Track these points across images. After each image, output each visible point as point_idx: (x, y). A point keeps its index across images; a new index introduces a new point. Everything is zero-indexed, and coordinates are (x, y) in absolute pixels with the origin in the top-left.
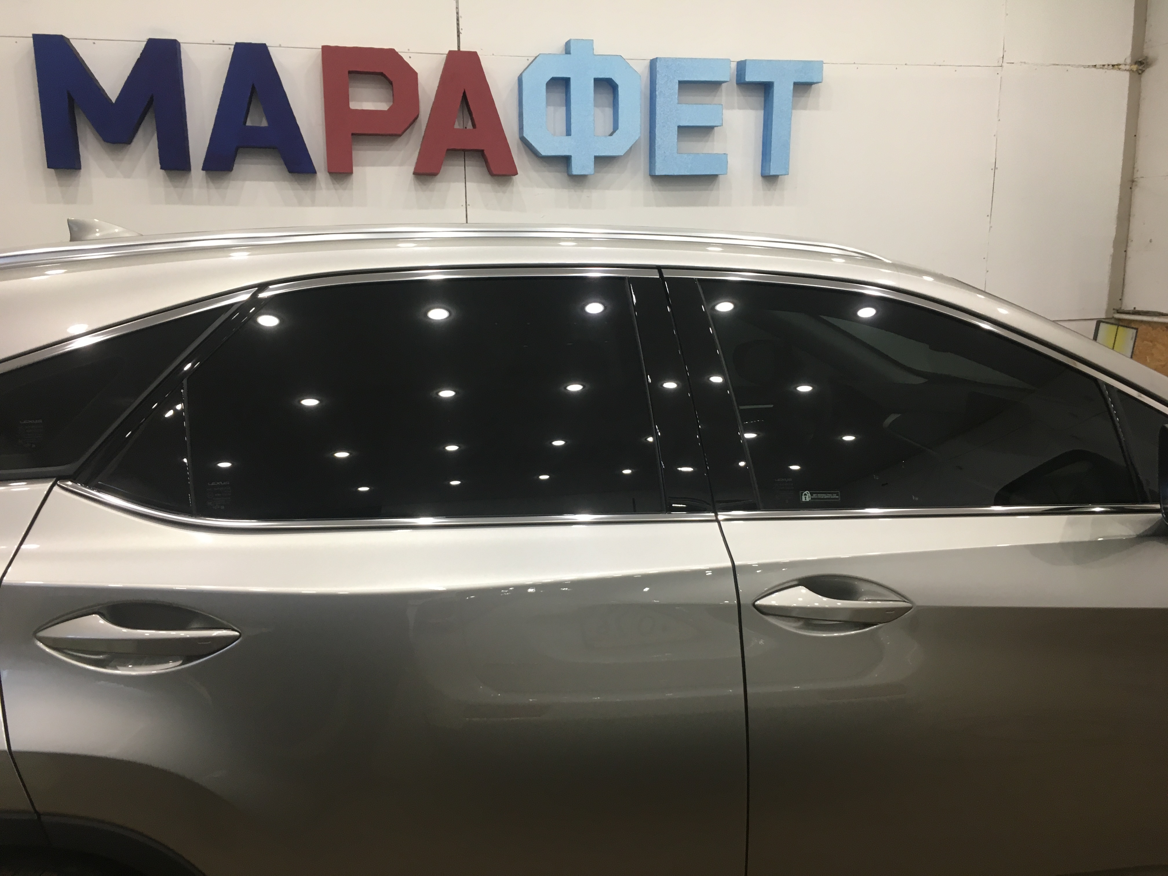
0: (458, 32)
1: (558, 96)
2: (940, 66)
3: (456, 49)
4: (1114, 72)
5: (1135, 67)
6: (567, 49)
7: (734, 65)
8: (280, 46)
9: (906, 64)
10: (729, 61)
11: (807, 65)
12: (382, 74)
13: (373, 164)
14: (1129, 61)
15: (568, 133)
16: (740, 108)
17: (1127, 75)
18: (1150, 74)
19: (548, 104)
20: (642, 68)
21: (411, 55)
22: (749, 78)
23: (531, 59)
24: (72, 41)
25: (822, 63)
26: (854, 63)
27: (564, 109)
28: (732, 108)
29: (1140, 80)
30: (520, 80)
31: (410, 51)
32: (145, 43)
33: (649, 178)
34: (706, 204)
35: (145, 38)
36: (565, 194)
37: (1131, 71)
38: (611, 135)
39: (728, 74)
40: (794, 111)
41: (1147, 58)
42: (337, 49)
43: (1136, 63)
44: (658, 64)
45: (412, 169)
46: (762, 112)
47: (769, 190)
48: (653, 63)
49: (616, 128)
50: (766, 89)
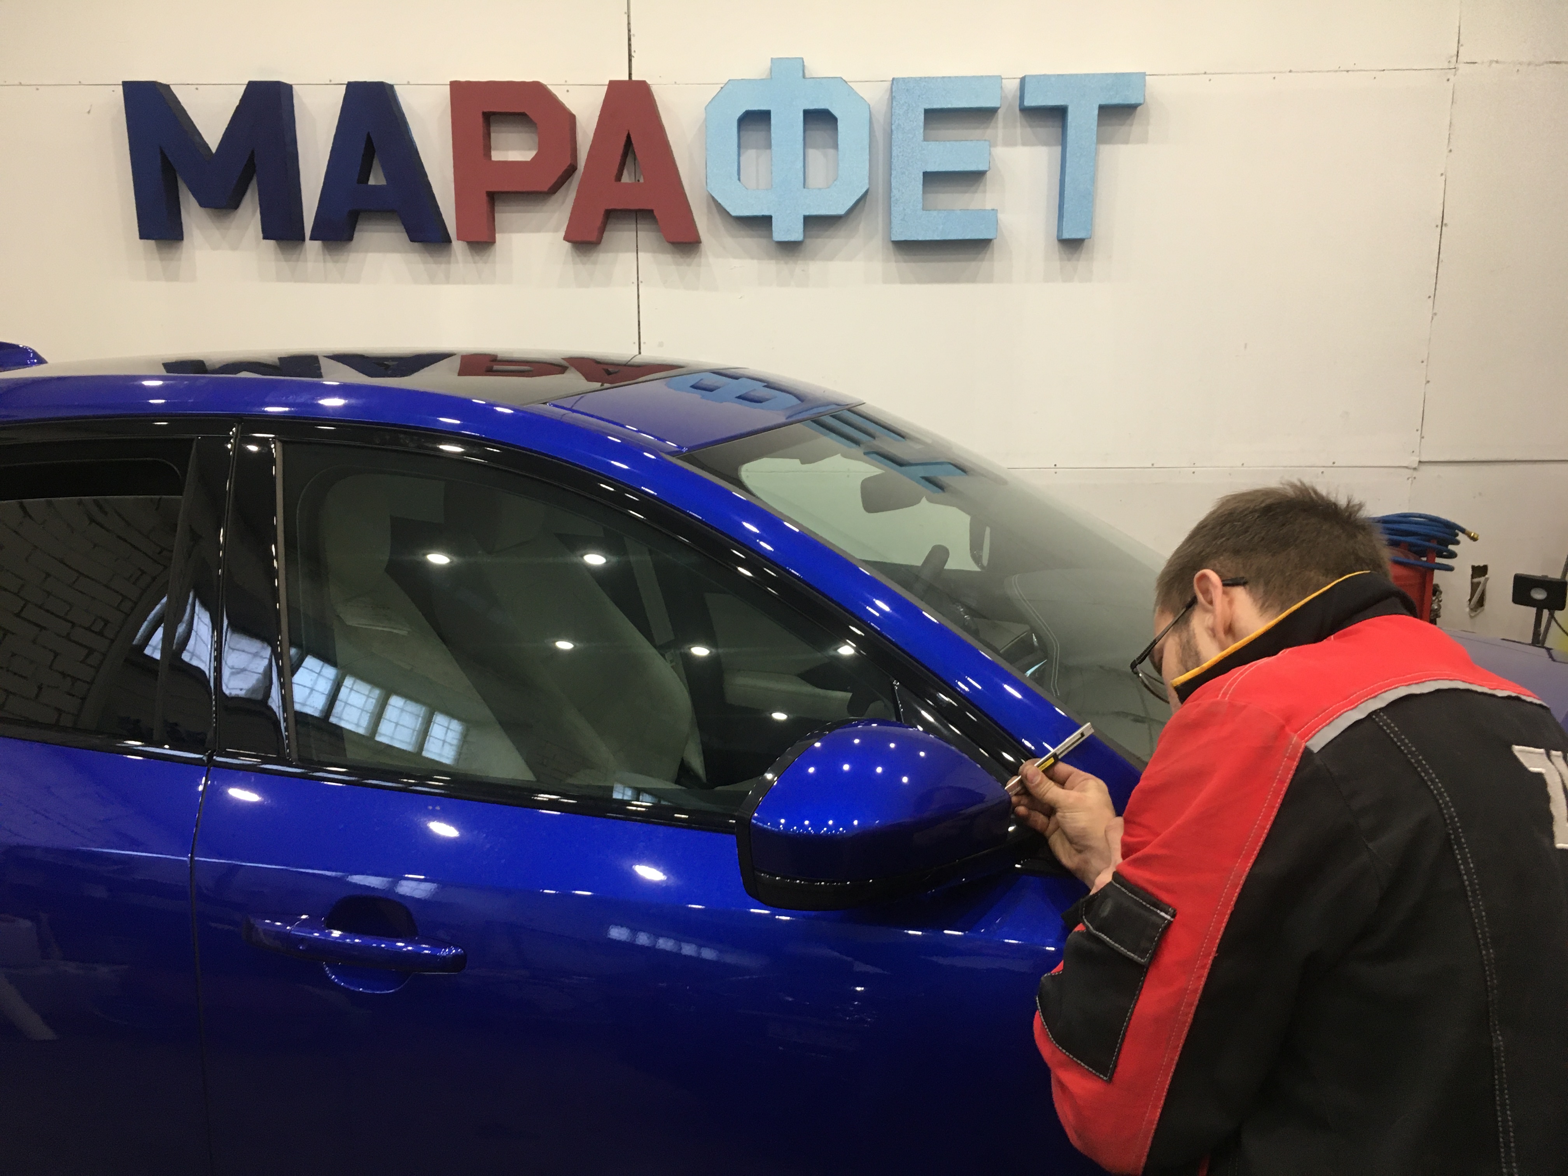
0: (630, 55)
1: (755, 132)
2: (1348, 71)
7: (1013, 83)
9: (1290, 71)
10: (1000, 78)
11: (1121, 79)
12: (524, 115)
13: (520, 232)
16: (1024, 144)
19: (741, 147)
20: (878, 92)
21: (569, 88)
22: (1031, 102)
23: (720, 87)
25: (1144, 75)
26: (1205, 73)
28: (1014, 145)
31: (568, 83)
32: (245, 87)
33: (891, 245)
35: (245, 82)
36: (772, 267)
38: (829, 185)
39: (1000, 99)
40: (1102, 146)
42: (469, 84)
44: (899, 88)
45: (562, 234)
46: (1055, 149)
47: (1069, 260)
48: (894, 85)
50: (1062, 116)
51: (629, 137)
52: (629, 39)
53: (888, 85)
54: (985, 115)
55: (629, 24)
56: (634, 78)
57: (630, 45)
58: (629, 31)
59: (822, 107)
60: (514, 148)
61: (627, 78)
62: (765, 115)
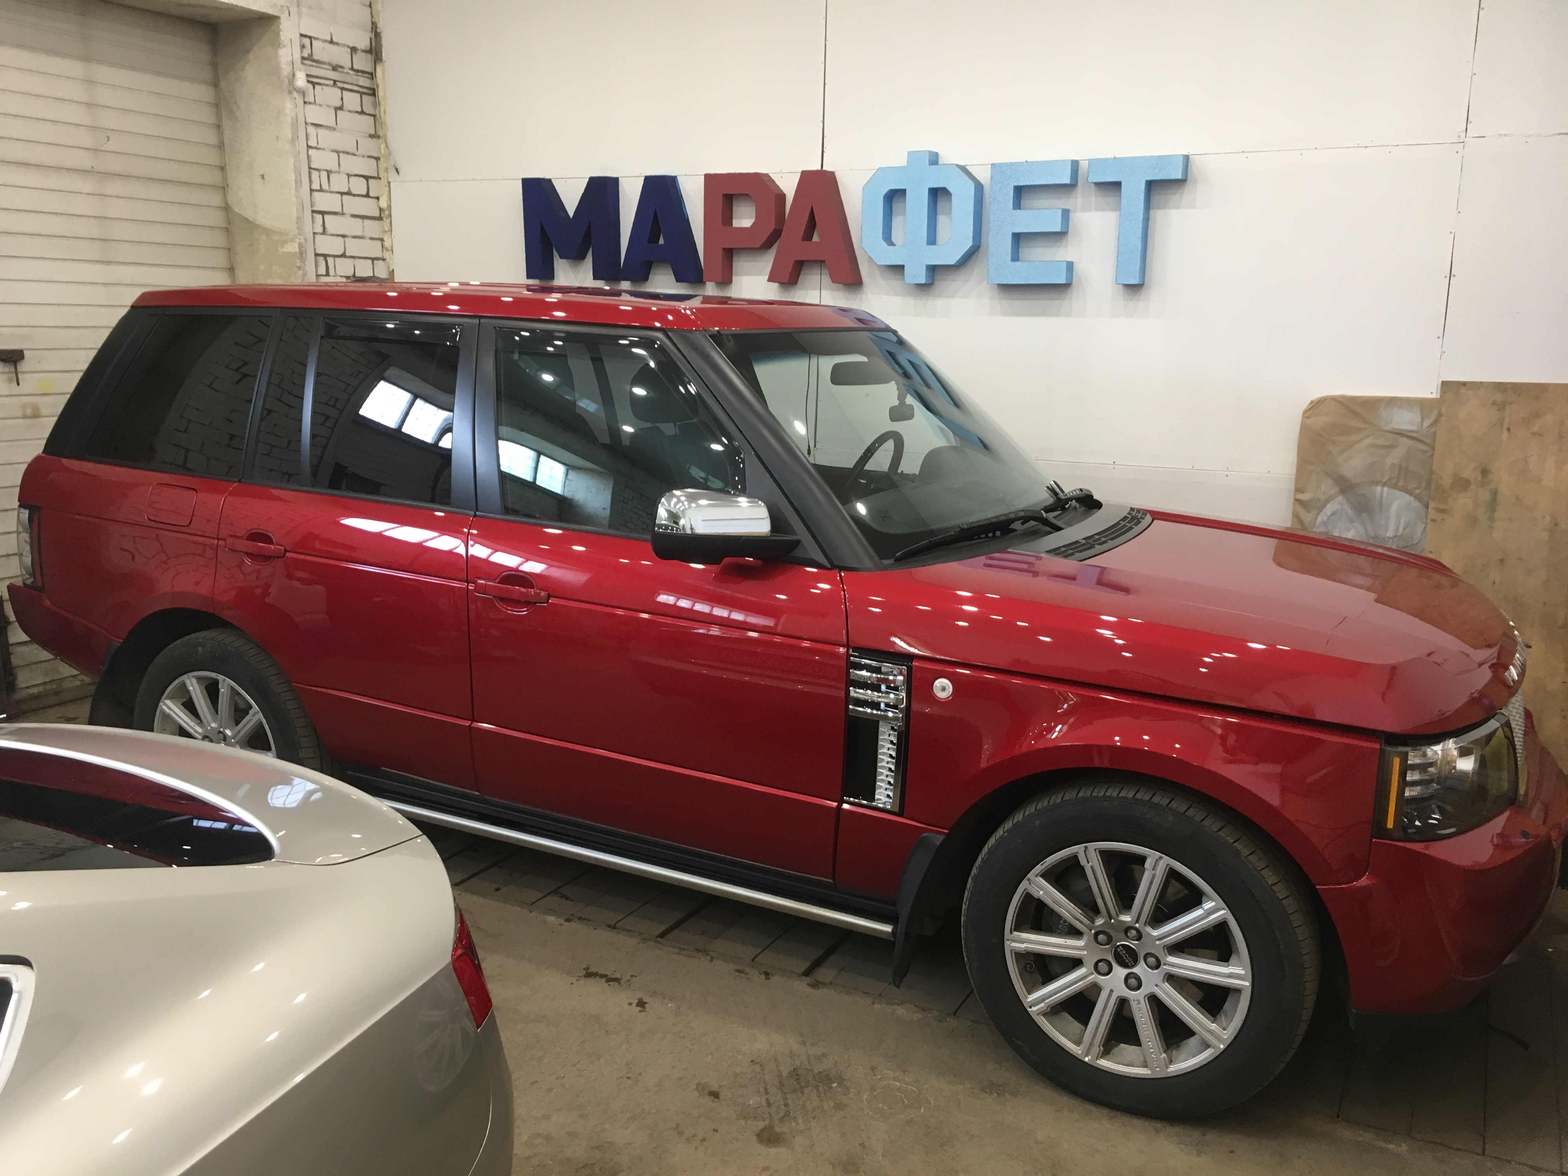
0: (823, 152)
2: (1366, 147)
3: (819, 168)
8: (686, 175)
9: (1316, 148)
11: (1162, 161)
13: (748, 274)
16: (1097, 210)
21: (781, 175)
22: (1092, 179)
24: (553, 181)
26: (1243, 152)
28: (1090, 210)
31: (783, 171)
32: (587, 180)
33: (996, 287)
34: (1056, 314)
35: (589, 177)
36: (910, 302)
42: (716, 175)
47: (1131, 300)
50: (1117, 185)
52: (823, 139)
54: (1065, 189)
55: (823, 129)
56: (824, 169)
57: (823, 144)
58: (823, 133)
60: (745, 218)
62: (902, 193)
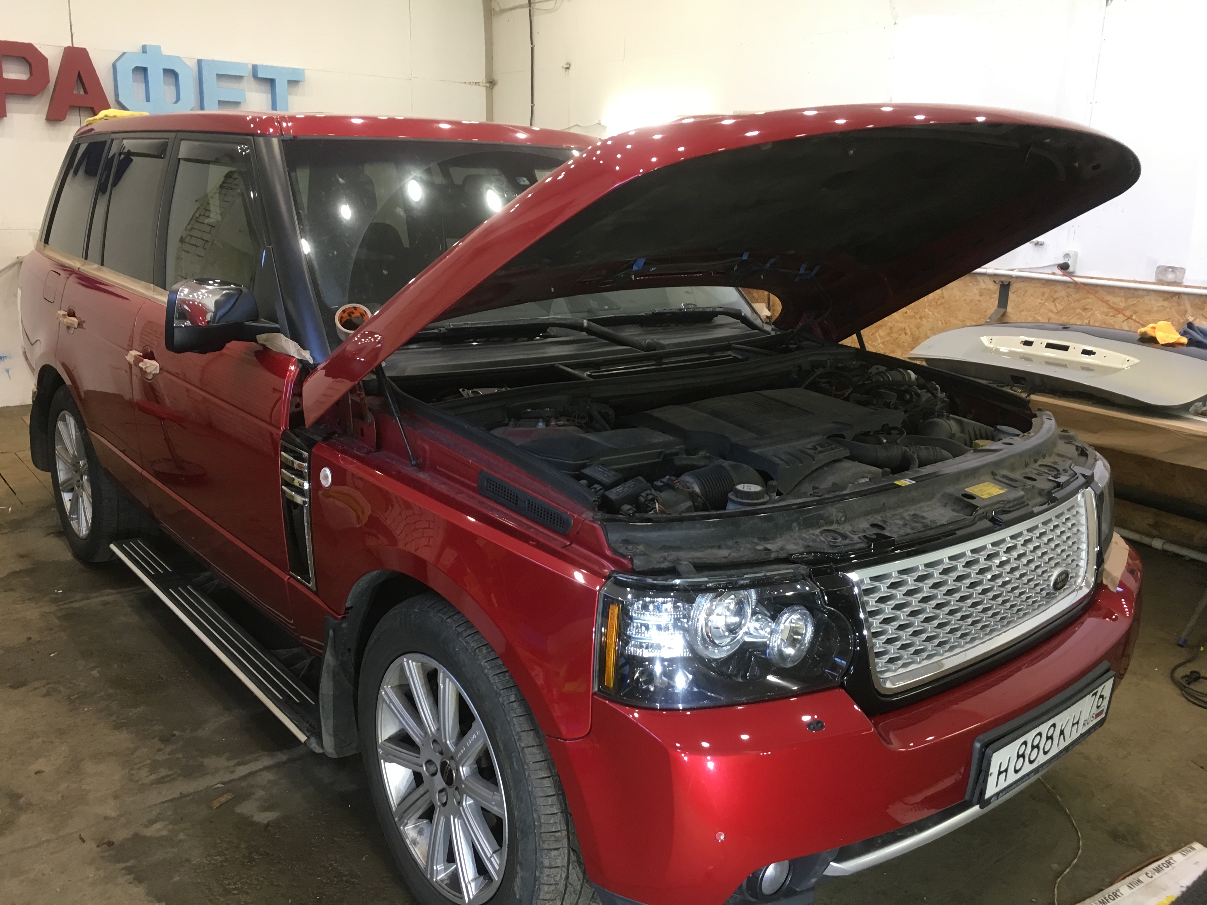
0: (72, 35)
1: (141, 76)
2: (375, 76)
4: (476, 87)
5: (488, 85)
6: (144, 49)
7: (250, 67)
10: (247, 64)
11: (295, 71)
12: (24, 58)
13: (19, 112)
14: (484, 81)
15: (148, 100)
16: (256, 92)
17: (484, 88)
18: (496, 89)
19: (134, 81)
20: (193, 65)
21: (42, 46)
22: (260, 75)
23: (120, 54)
25: (304, 70)
26: (324, 70)
27: (143, 85)
28: (251, 91)
29: (492, 92)
30: (114, 66)
37: (486, 87)
38: (176, 102)
39: (247, 73)
40: (289, 97)
41: (494, 80)
43: (488, 82)
44: (203, 63)
45: (44, 117)
46: (270, 95)
48: (199, 62)
49: (178, 99)
50: (271, 82)
51: (79, 73)
52: (71, 26)
53: (196, 61)
54: (239, 78)
55: (70, 19)
56: (75, 46)
57: (71, 29)
58: (71, 22)
59: (171, 68)
60: (12, 73)
61: (71, 45)
62: (144, 70)
